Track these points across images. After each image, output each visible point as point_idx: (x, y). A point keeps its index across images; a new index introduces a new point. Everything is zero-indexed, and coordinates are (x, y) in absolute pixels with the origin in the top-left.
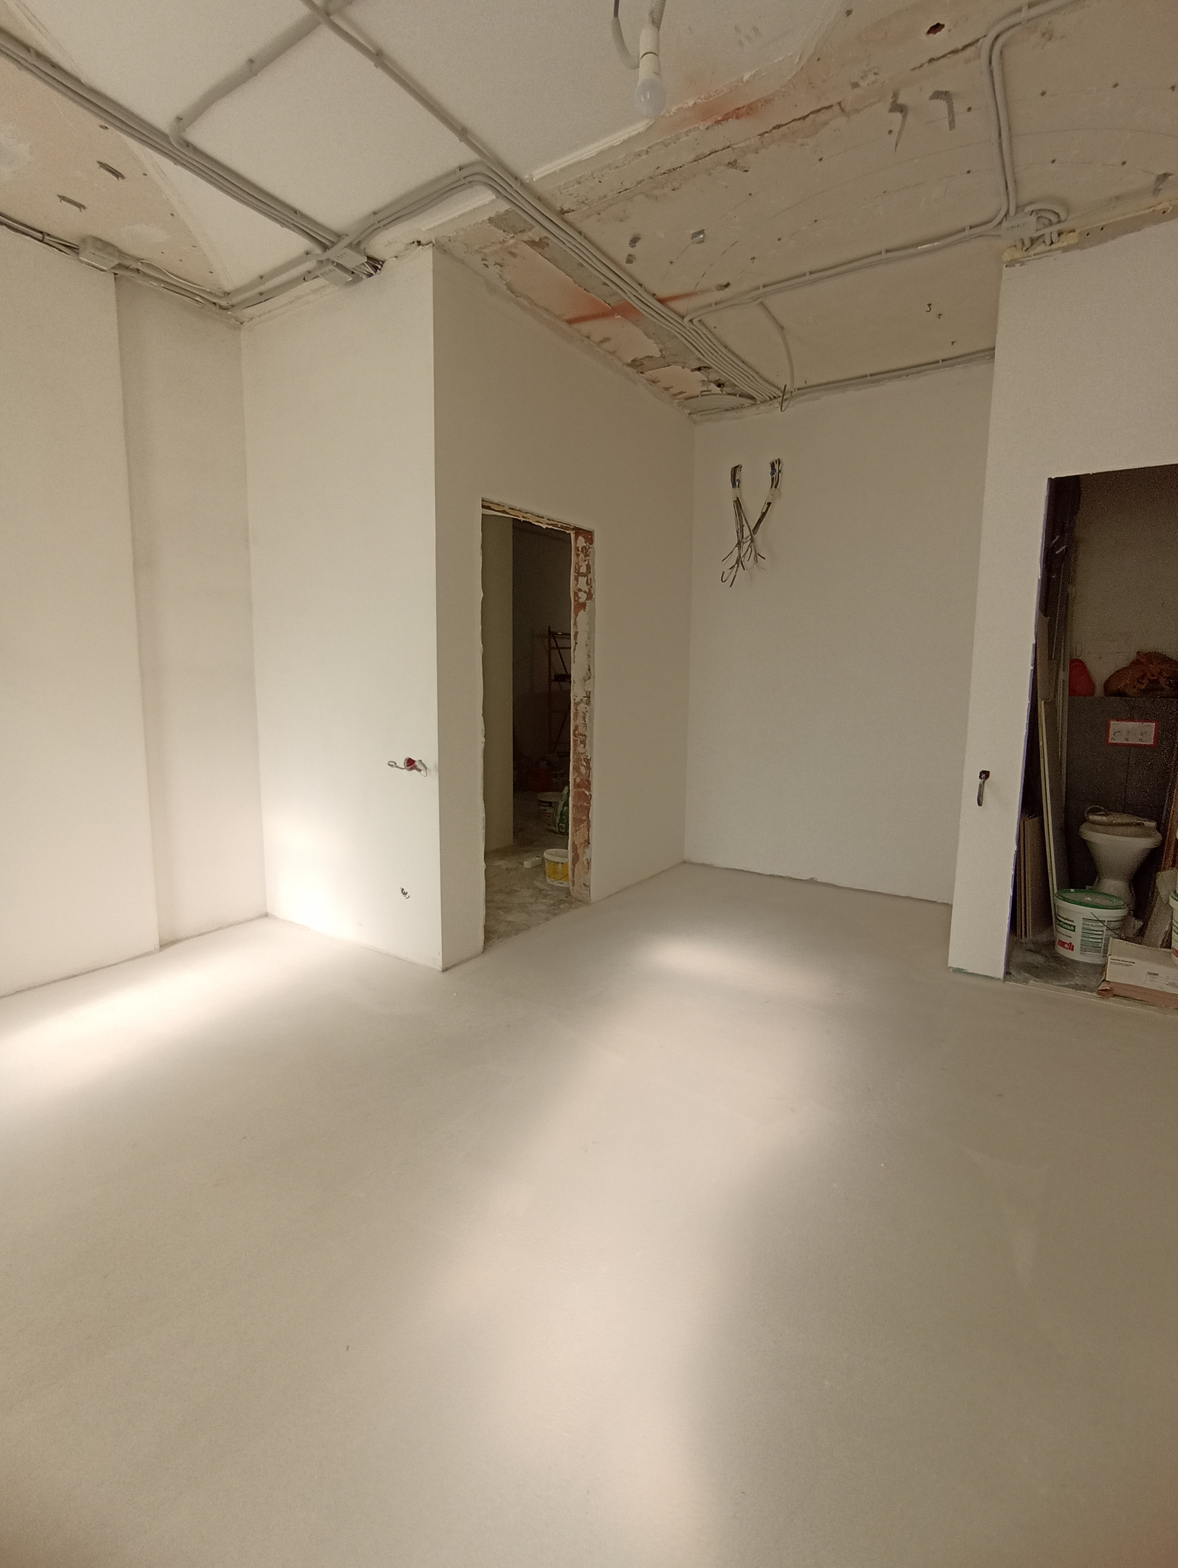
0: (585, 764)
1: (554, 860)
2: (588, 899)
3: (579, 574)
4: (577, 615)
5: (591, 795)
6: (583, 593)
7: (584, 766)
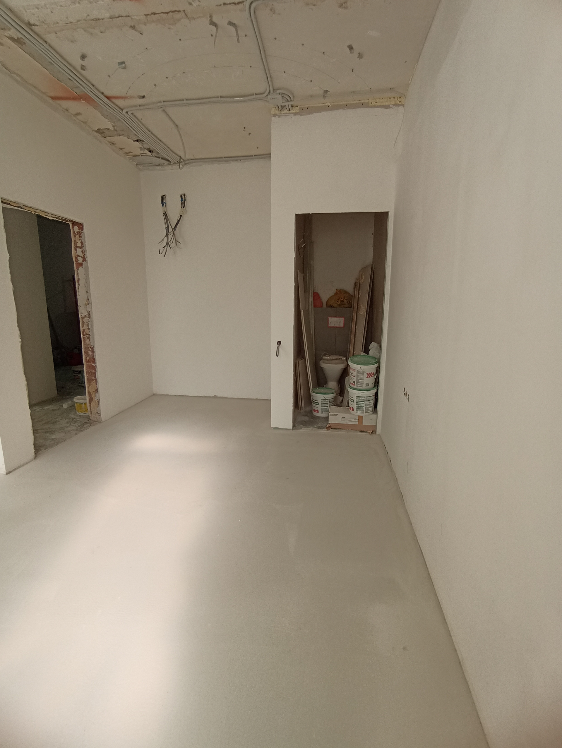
0: (91, 350)
1: (79, 402)
2: (100, 420)
3: (77, 247)
4: (78, 270)
5: (96, 366)
6: (80, 257)
7: (91, 351)
